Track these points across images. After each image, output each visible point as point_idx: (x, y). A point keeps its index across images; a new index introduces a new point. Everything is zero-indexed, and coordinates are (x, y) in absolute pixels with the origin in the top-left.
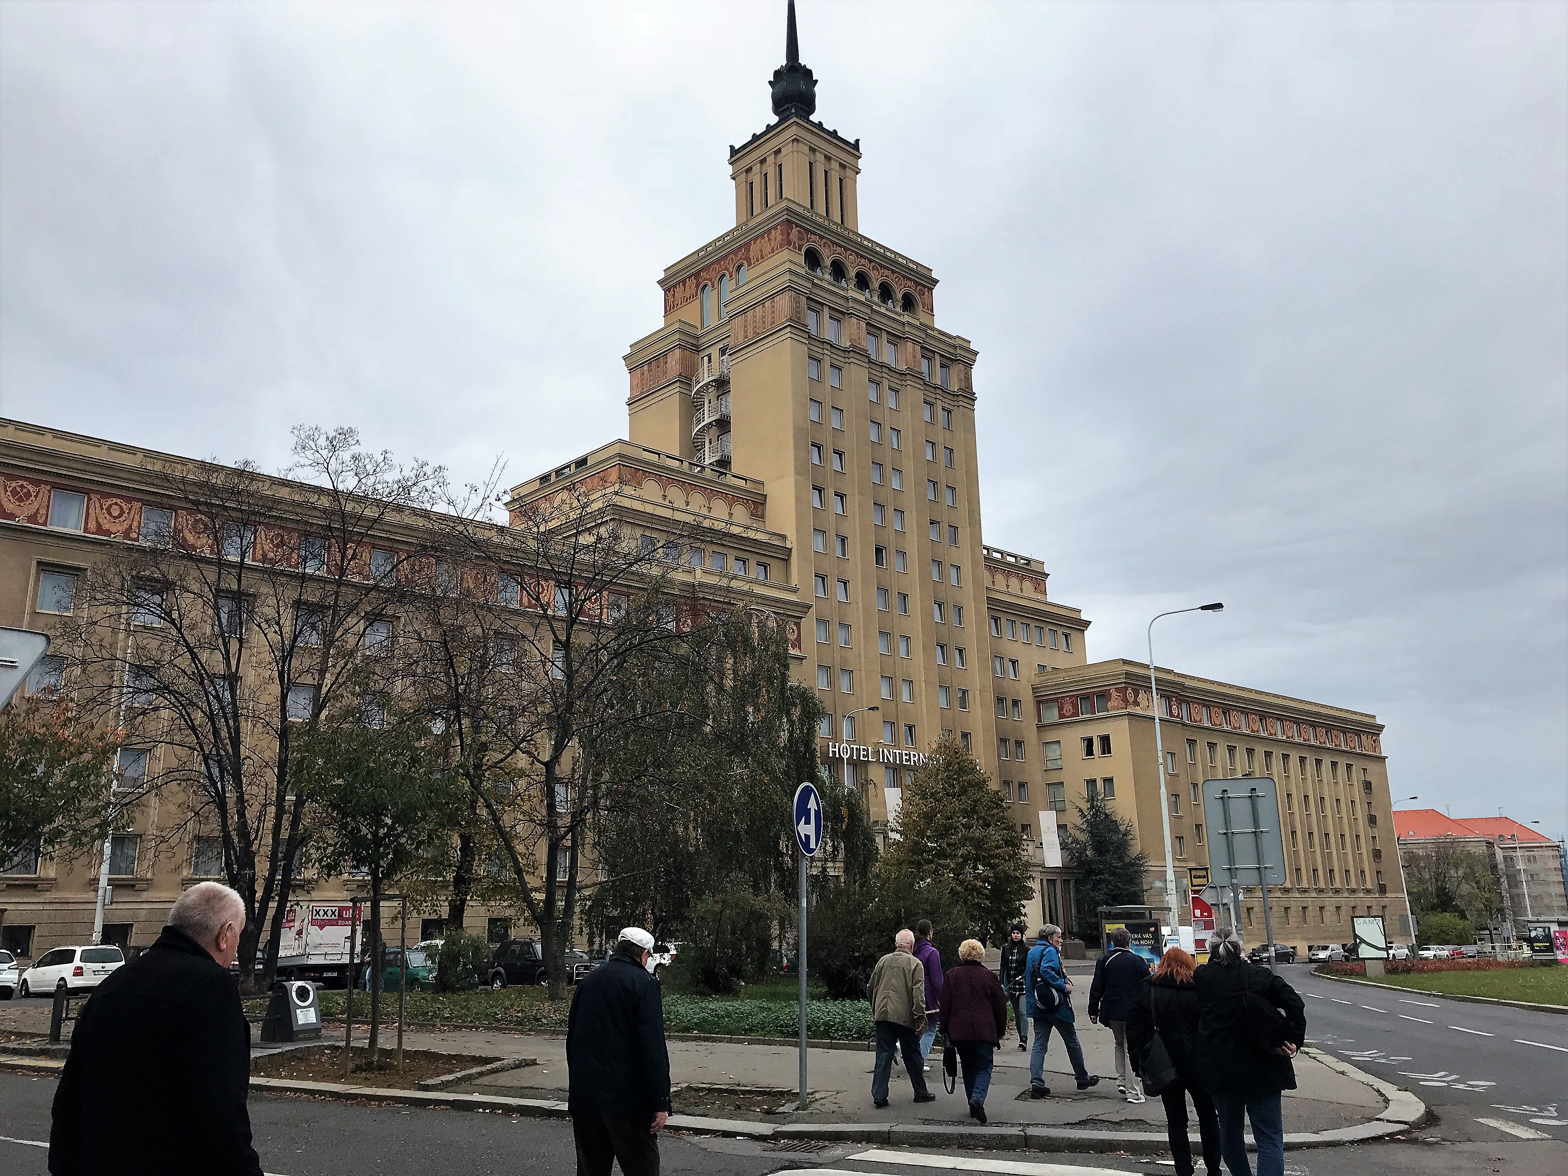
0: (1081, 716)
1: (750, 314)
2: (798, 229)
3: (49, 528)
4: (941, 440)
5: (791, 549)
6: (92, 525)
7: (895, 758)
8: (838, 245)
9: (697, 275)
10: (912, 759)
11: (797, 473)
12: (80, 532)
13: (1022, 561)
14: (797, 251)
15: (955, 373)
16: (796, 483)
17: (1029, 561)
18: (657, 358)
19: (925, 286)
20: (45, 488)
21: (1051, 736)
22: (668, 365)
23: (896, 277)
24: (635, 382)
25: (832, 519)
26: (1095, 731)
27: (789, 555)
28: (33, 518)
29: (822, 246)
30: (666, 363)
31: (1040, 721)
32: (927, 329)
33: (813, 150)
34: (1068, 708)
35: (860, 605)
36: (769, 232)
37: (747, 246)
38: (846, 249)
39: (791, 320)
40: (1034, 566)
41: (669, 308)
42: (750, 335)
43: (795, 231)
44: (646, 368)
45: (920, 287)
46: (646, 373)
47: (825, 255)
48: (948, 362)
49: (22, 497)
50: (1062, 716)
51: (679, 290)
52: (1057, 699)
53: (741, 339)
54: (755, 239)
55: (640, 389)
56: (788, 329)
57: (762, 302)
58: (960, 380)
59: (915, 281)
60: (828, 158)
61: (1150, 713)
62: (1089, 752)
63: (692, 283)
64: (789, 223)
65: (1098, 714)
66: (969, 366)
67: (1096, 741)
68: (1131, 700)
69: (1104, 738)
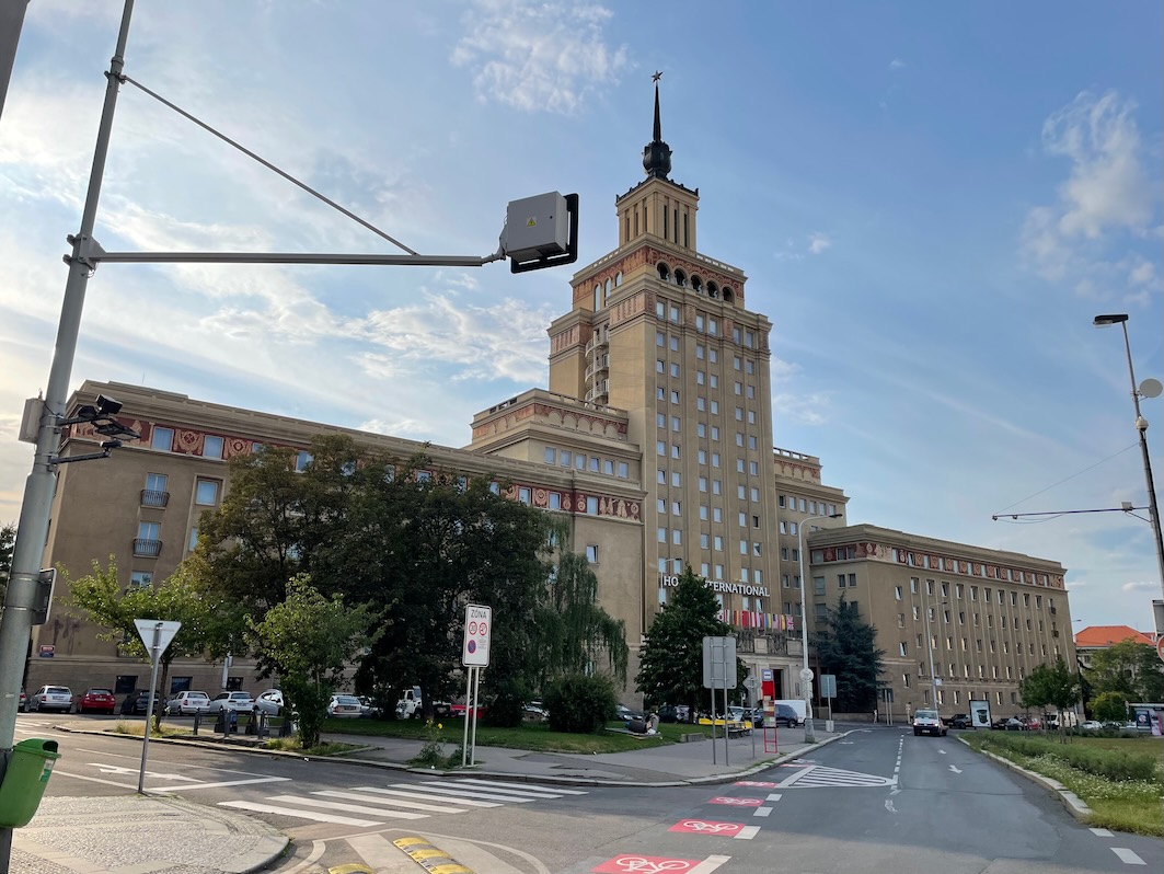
0: (838, 561)
1: (622, 305)
2: (654, 251)
3: (204, 457)
5: (643, 454)
6: (226, 455)
8: (680, 260)
9: (592, 279)
11: (647, 406)
12: (219, 459)
13: (804, 458)
14: (652, 266)
15: (757, 338)
16: (647, 411)
17: (809, 458)
18: (565, 331)
19: (738, 283)
20: (202, 435)
21: (818, 573)
22: (573, 336)
23: (719, 278)
24: (554, 346)
25: (670, 434)
26: (846, 571)
27: (641, 457)
28: (195, 452)
29: (670, 261)
30: (571, 334)
31: (812, 563)
32: (739, 311)
33: (667, 198)
34: (829, 554)
36: (635, 253)
37: (622, 262)
39: (646, 310)
40: (812, 461)
41: (576, 299)
42: (622, 319)
43: (652, 253)
44: (560, 336)
45: (735, 283)
46: (560, 340)
47: (671, 267)
48: (752, 331)
49: (189, 441)
50: (825, 560)
51: (581, 287)
52: (822, 549)
53: (616, 321)
54: (627, 258)
55: (556, 350)
56: (644, 316)
57: (628, 299)
58: (760, 342)
59: (732, 280)
60: (677, 202)
61: (884, 560)
62: (842, 584)
63: (589, 284)
64: (647, 248)
65: (848, 560)
66: (766, 333)
67: (847, 578)
68: (870, 551)
69: (852, 576)
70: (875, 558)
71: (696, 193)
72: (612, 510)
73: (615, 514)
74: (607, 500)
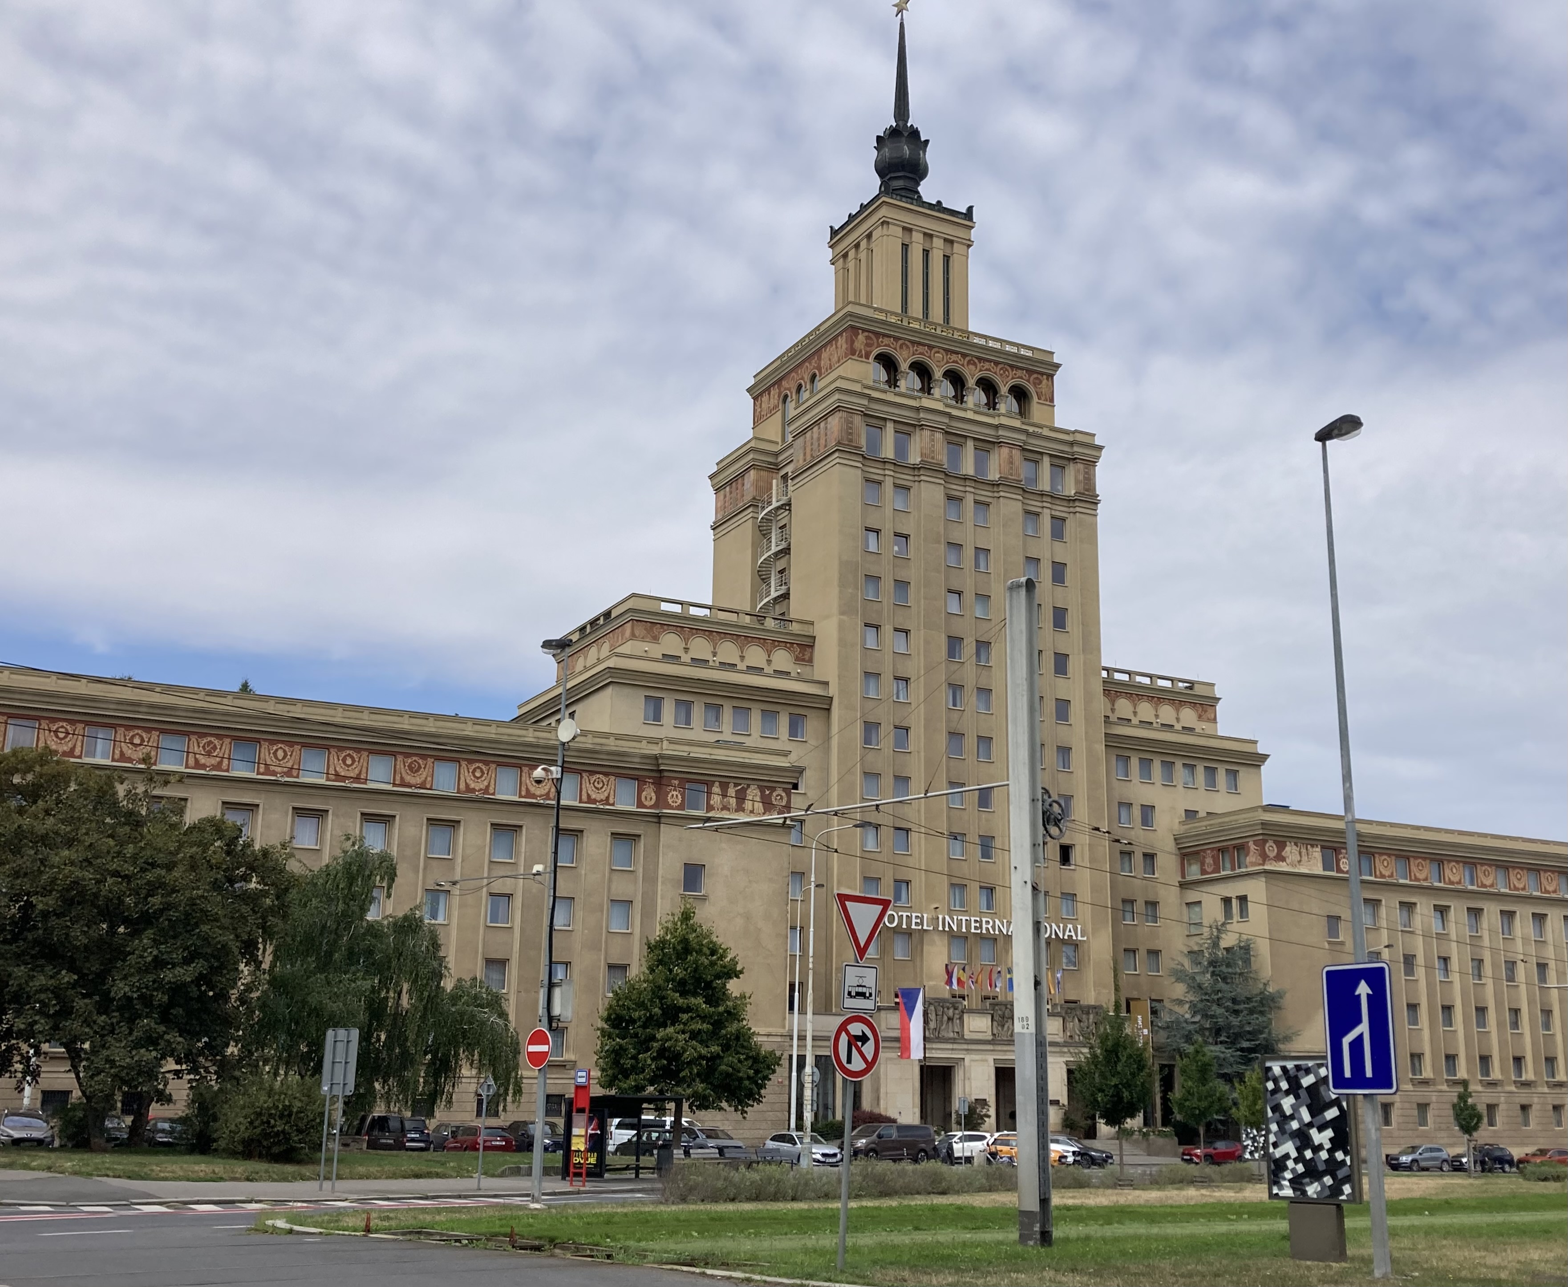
0: (1223, 873)
1: (808, 435)
2: (866, 334)
4: (1048, 555)
5: (832, 698)
7: (959, 925)
8: (919, 344)
9: (778, 382)
10: (984, 926)
11: (842, 612)
13: (1180, 684)
14: (864, 359)
15: (1073, 473)
16: (842, 622)
17: (1192, 685)
18: (735, 479)
19: (1042, 374)
21: (1192, 896)
22: (745, 488)
23: (1001, 369)
24: (719, 505)
25: (888, 658)
26: (1233, 890)
27: (831, 705)
29: (898, 348)
30: (743, 485)
31: (1183, 876)
32: (1040, 429)
33: (907, 230)
34: (1209, 862)
35: (922, 754)
36: (835, 338)
37: (818, 355)
38: (931, 347)
39: (839, 443)
40: (1198, 690)
41: (758, 420)
42: (808, 458)
43: (861, 337)
44: (728, 489)
45: (1035, 376)
46: (728, 494)
47: (900, 360)
48: (1061, 462)
50: (1203, 872)
51: (765, 398)
52: (1197, 853)
53: (801, 462)
54: (825, 346)
55: (722, 513)
56: (836, 455)
57: (818, 422)
58: (1077, 482)
59: (1028, 370)
60: (928, 236)
61: (1303, 870)
62: (1228, 913)
63: (774, 392)
64: (854, 330)
65: (1238, 871)
66: (1091, 463)
67: (1235, 903)
68: (1272, 854)
69: (1243, 899)
70: (1282, 867)
71: (969, 214)
72: (733, 801)
73: (740, 809)
74: (724, 787)
